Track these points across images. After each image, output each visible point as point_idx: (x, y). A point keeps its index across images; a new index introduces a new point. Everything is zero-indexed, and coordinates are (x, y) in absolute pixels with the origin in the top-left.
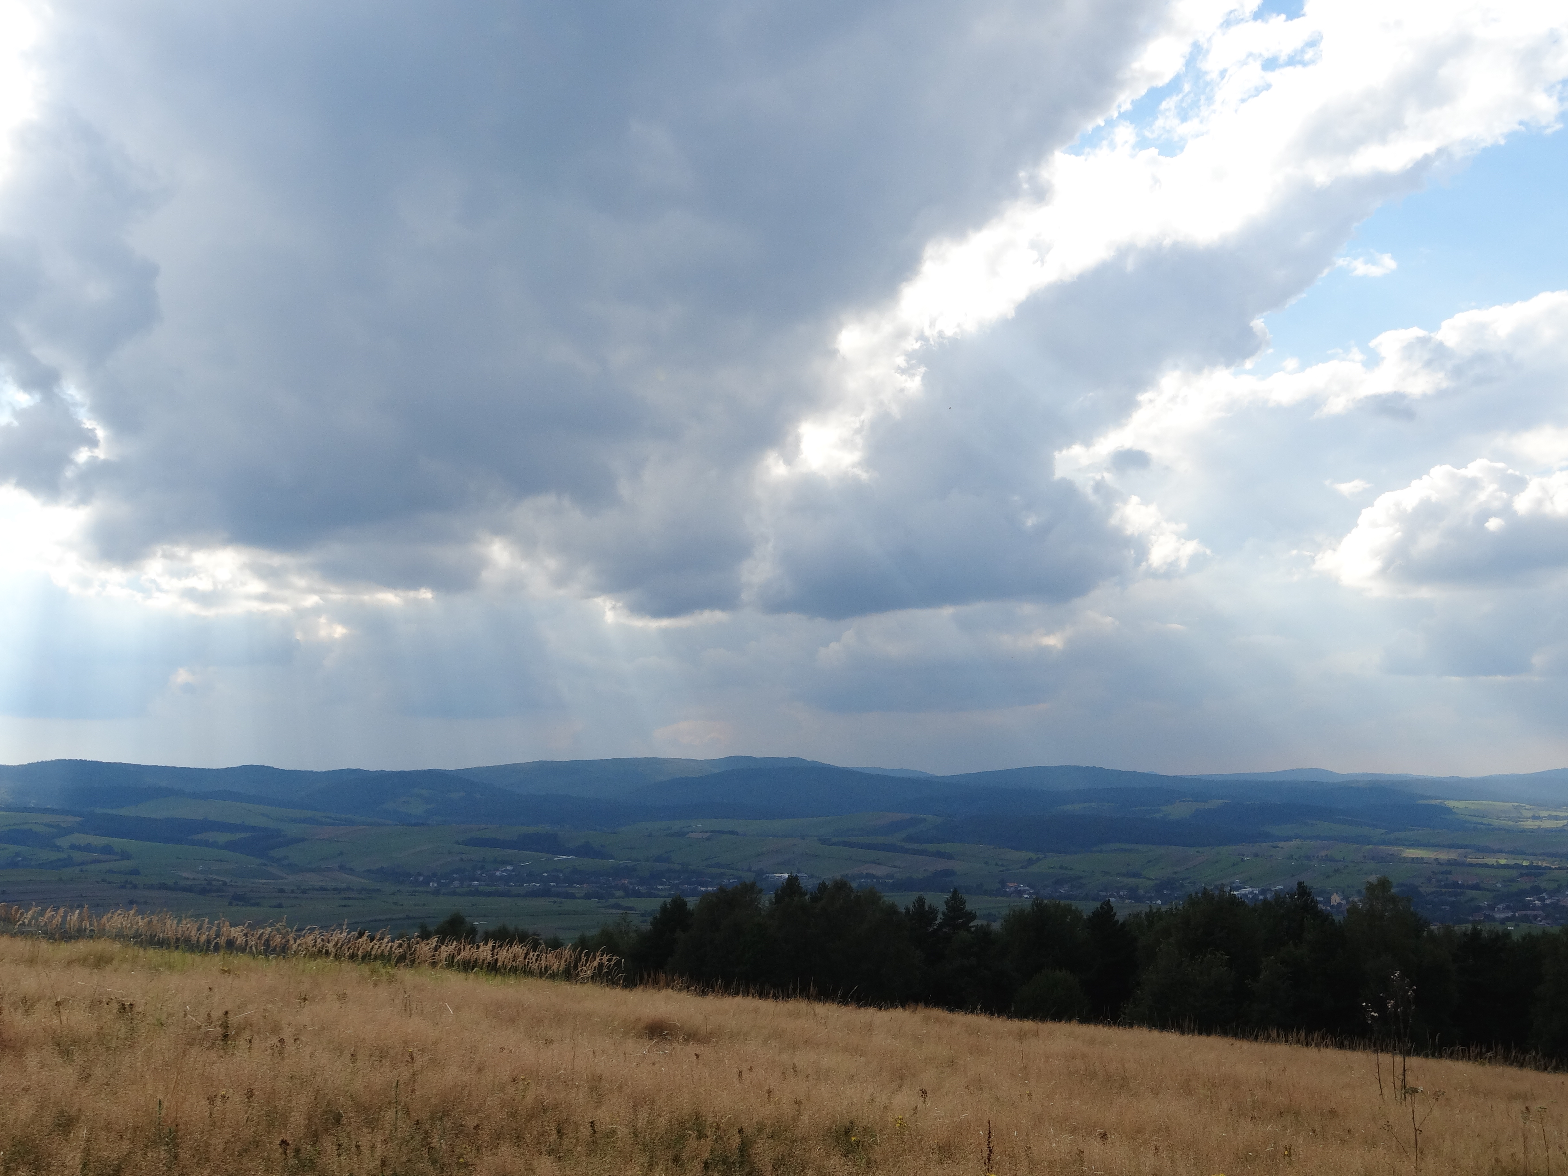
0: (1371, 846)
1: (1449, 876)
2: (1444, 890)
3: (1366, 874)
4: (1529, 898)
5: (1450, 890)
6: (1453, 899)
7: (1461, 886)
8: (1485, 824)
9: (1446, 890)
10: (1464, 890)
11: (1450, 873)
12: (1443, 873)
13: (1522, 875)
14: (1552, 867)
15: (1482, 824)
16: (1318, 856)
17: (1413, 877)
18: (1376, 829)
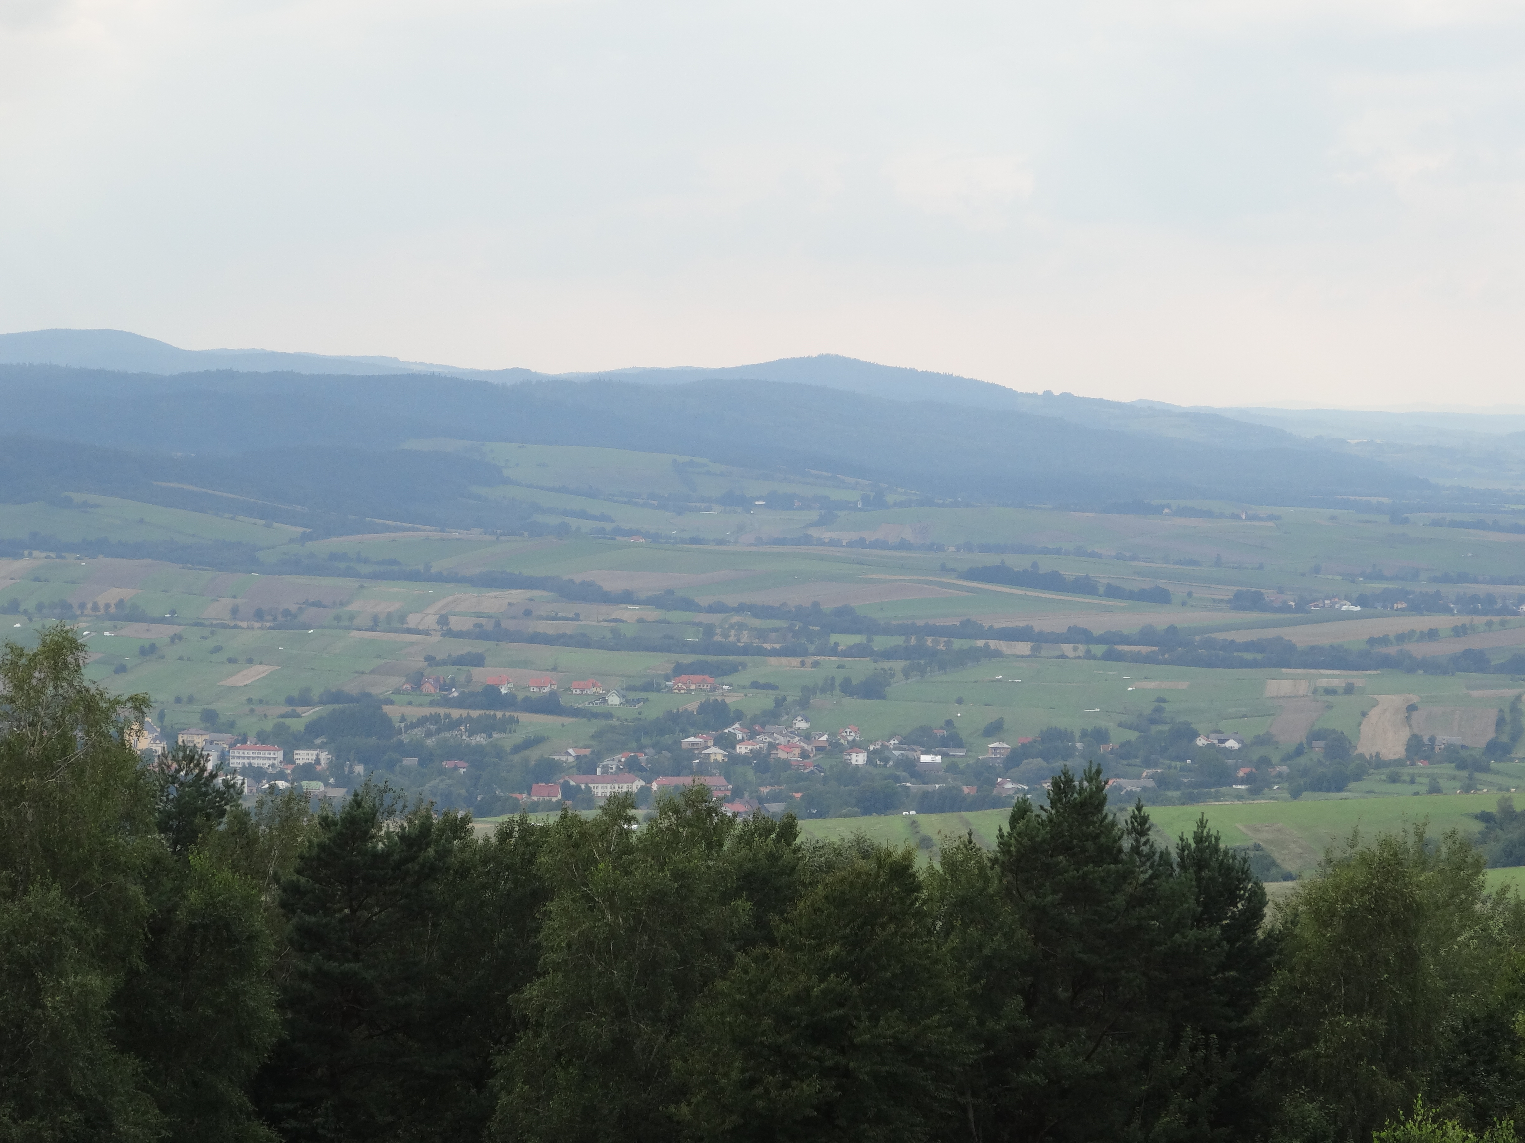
1: (476, 671)
2: (456, 713)
3: (231, 661)
5: (475, 713)
6: (480, 739)
7: (508, 702)
8: (594, 518)
9: (464, 713)
10: (515, 714)
11: (479, 661)
12: (460, 661)
13: (679, 670)
14: (765, 646)
15: (583, 515)
16: (95, 607)
17: (373, 672)
18: (276, 525)
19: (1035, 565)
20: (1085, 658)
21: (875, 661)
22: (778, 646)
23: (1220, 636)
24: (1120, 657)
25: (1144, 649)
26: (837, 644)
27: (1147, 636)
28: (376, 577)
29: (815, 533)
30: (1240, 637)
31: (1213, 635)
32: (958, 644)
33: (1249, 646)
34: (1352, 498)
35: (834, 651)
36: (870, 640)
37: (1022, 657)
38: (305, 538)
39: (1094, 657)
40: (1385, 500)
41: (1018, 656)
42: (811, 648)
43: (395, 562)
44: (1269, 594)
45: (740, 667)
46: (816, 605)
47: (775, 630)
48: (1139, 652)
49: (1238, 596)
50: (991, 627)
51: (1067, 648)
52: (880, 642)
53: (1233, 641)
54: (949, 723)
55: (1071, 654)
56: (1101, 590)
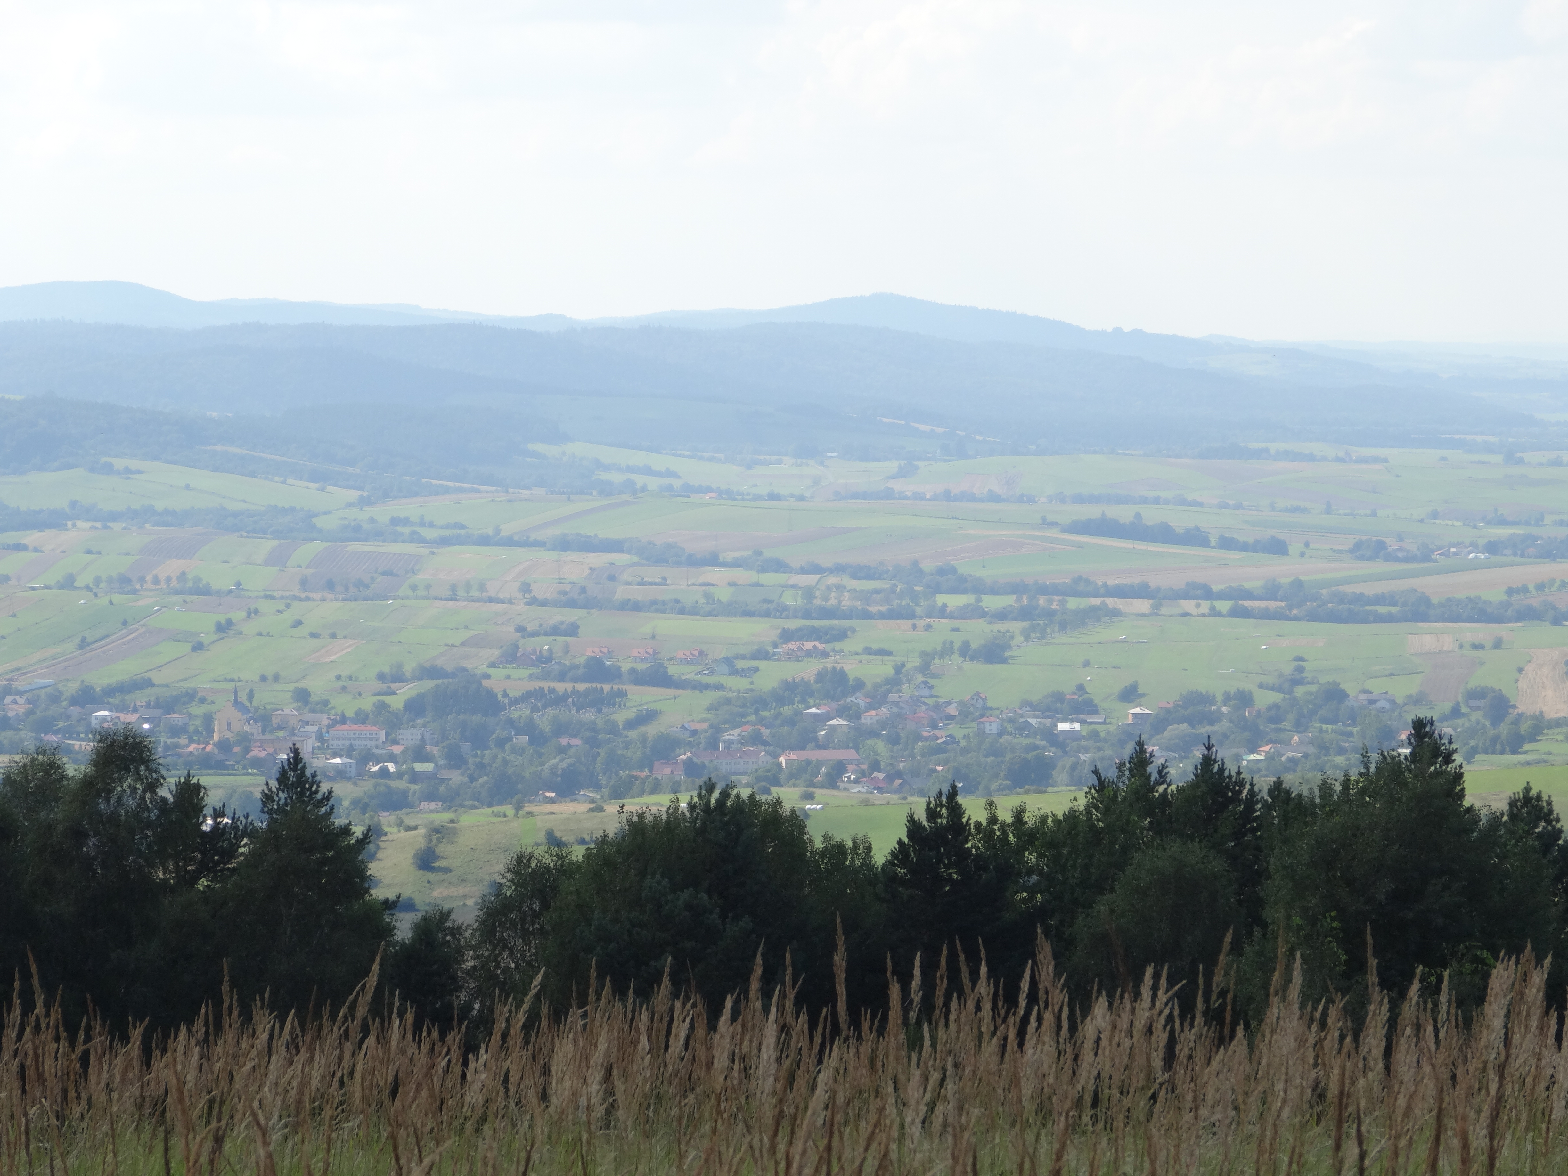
0: (318, 546)
1: (570, 641)
2: (560, 687)
3: (314, 635)
4: (813, 710)
5: (580, 687)
8: (658, 474)
9: (569, 686)
10: (622, 687)
11: (573, 630)
12: (555, 631)
13: (786, 636)
14: (870, 609)
15: (648, 471)
16: (156, 581)
17: (463, 644)
18: (330, 488)
19: (1138, 516)
20: (1210, 615)
21: (990, 623)
22: (883, 609)
23: (1349, 589)
24: (1245, 614)
25: (1272, 605)
26: (945, 606)
27: (1272, 592)
28: (444, 542)
29: (897, 486)
30: (1370, 589)
31: (1341, 588)
32: (1073, 603)
33: (1380, 600)
34: (1457, 437)
35: (943, 613)
36: (979, 600)
37: (1144, 615)
38: (364, 502)
39: (1220, 615)
40: (1491, 439)
41: (1138, 615)
42: (919, 610)
43: (462, 527)
44: (1392, 544)
45: (849, 633)
46: (915, 564)
47: (877, 591)
48: (1267, 609)
49: (1358, 546)
50: (1105, 585)
51: (1188, 605)
52: (992, 603)
53: (1362, 594)
54: (1081, 688)
55: (1194, 611)
56: (1213, 542)
